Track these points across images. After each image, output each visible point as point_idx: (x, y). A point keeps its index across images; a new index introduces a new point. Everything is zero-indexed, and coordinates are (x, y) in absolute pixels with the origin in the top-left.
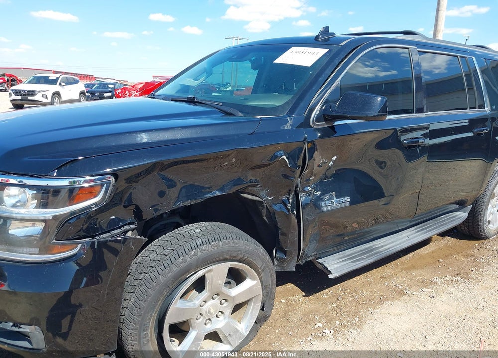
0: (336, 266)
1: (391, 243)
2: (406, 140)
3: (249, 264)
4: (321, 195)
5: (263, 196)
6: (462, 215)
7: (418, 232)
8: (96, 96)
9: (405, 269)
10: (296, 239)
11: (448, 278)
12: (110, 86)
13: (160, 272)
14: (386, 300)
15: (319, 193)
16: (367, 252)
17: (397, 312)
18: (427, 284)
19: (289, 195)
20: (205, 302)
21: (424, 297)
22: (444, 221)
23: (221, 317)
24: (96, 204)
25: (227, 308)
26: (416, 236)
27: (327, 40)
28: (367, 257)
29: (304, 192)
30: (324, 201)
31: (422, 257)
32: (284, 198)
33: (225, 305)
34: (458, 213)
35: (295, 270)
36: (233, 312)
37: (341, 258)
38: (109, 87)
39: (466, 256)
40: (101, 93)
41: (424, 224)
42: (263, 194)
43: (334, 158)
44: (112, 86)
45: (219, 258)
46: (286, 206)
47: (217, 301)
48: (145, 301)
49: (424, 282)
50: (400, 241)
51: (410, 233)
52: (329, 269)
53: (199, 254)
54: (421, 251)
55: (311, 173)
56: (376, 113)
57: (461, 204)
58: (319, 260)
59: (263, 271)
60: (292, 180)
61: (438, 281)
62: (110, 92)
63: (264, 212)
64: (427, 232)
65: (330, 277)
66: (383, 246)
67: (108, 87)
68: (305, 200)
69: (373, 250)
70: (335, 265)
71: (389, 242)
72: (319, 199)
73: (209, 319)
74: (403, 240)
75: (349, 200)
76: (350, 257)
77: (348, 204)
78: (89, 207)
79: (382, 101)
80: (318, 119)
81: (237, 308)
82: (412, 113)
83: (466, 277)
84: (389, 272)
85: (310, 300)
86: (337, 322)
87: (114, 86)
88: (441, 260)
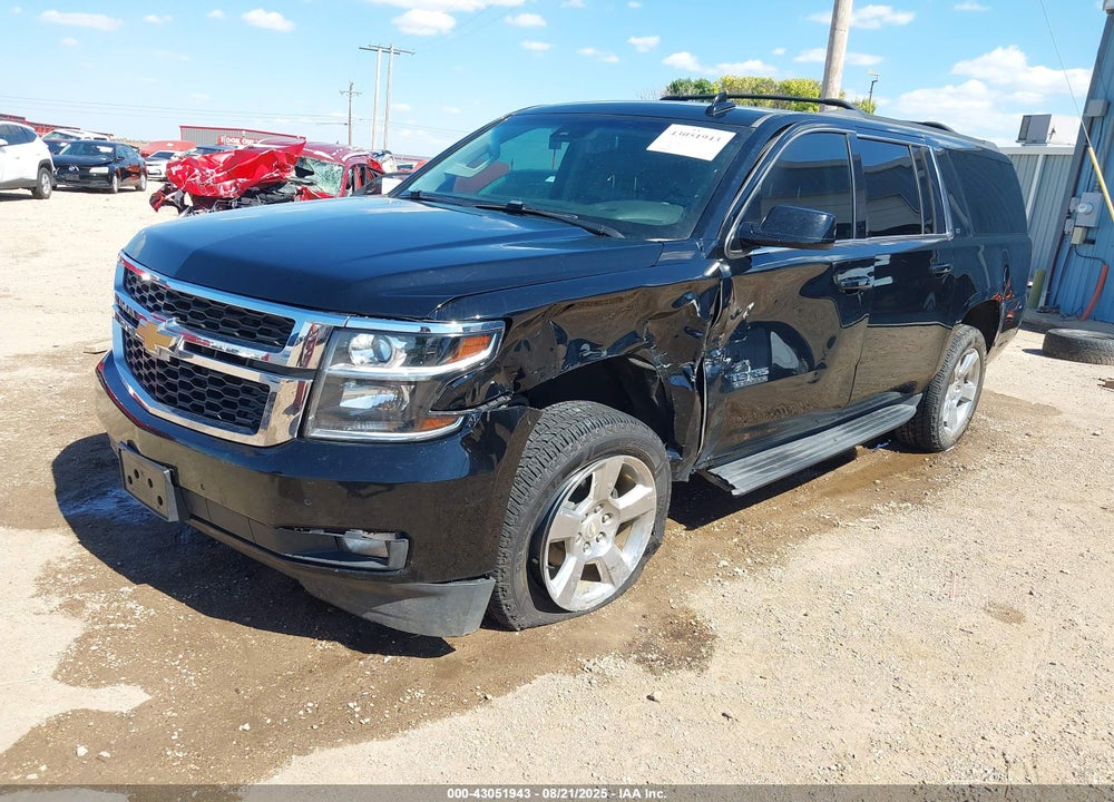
0: (739, 478)
1: (811, 448)
2: (844, 280)
3: (646, 461)
4: (732, 362)
5: (656, 362)
6: (908, 409)
7: (848, 432)
8: (71, 172)
9: (826, 494)
10: (698, 429)
11: (893, 504)
12: (103, 149)
13: (545, 463)
14: (809, 533)
15: (729, 360)
16: (779, 460)
17: (831, 547)
18: (864, 512)
19: (694, 361)
20: (587, 515)
21: (864, 528)
22: (883, 417)
23: (602, 542)
24: (486, 361)
25: (611, 526)
26: (847, 439)
27: (723, 114)
28: (781, 466)
29: (711, 357)
30: (734, 373)
31: (847, 478)
32: (686, 366)
33: (608, 522)
34: (902, 406)
35: (687, 480)
36: (618, 533)
37: (743, 467)
38: (101, 153)
39: (913, 475)
40: (85, 167)
41: (854, 421)
42: (657, 358)
43: (750, 306)
44: (110, 150)
45: (614, 449)
46: (688, 378)
47: (599, 515)
48: (526, 504)
49: (859, 511)
50: (824, 446)
51: (838, 433)
52: (730, 483)
53: (592, 440)
54: (845, 469)
55: (723, 329)
56: (819, 239)
57: (906, 391)
58: (712, 471)
59: (659, 473)
60: (698, 337)
61: (880, 509)
62: (105, 164)
63: (655, 387)
64: (858, 434)
65: (734, 493)
66: (800, 452)
67: (98, 152)
68: (711, 370)
69: (787, 457)
70: (740, 476)
71: (808, 445)
72: (730, 370)
73: (588, 543)
74: (829, 443)
75: (767, 372)
76: (755, 467)
77: (765, 378)
78: (477, 365)
79: (828, 219)
80: (734, 246)
81: (622, 527)
82: (849, 238)
83: (919, 502)
84: (802, 498)
85: (696, 535)
86: (748, 560)
87: (114, 150)
88: (877, 481)
